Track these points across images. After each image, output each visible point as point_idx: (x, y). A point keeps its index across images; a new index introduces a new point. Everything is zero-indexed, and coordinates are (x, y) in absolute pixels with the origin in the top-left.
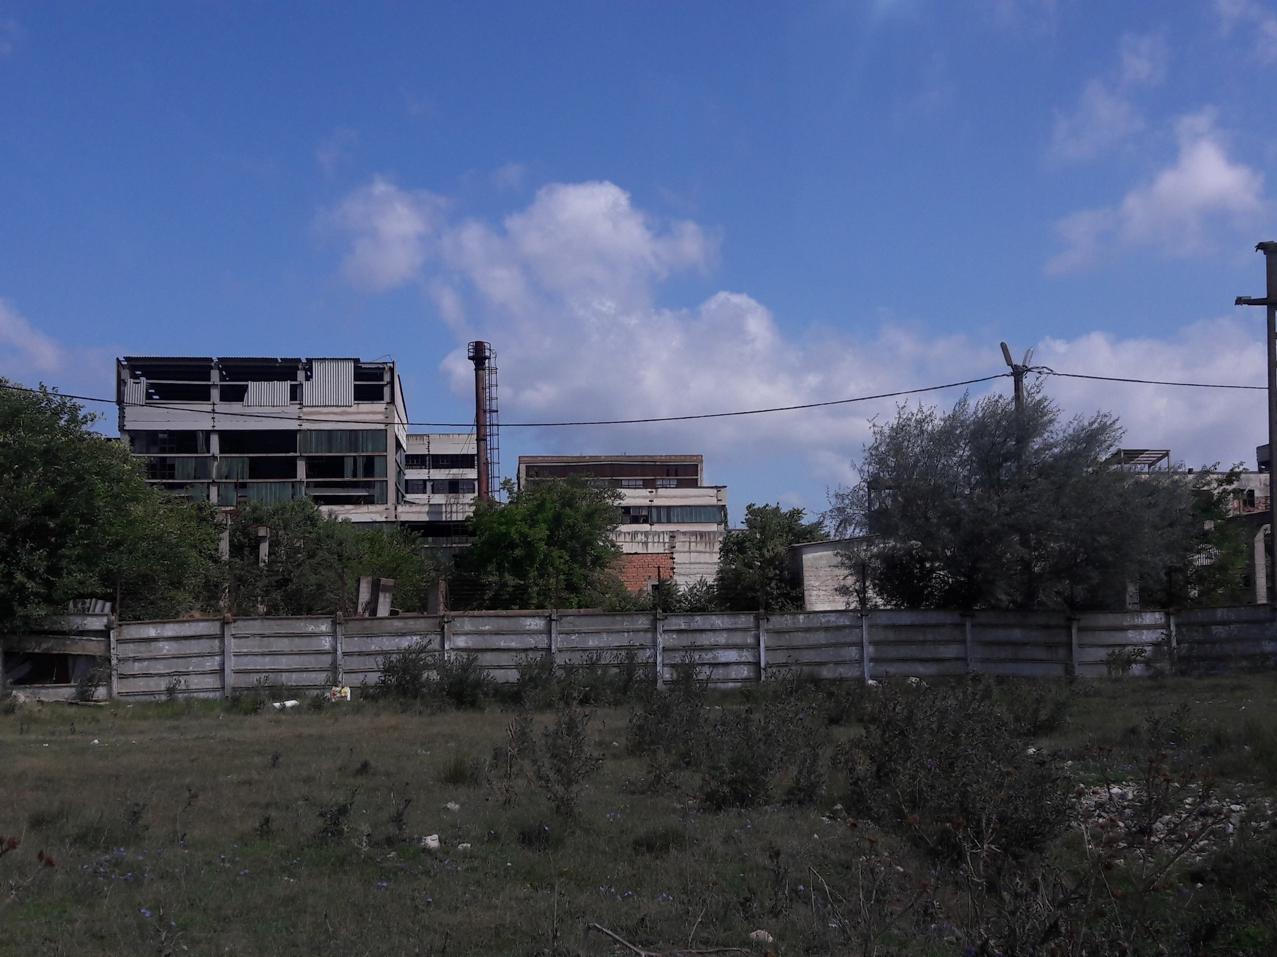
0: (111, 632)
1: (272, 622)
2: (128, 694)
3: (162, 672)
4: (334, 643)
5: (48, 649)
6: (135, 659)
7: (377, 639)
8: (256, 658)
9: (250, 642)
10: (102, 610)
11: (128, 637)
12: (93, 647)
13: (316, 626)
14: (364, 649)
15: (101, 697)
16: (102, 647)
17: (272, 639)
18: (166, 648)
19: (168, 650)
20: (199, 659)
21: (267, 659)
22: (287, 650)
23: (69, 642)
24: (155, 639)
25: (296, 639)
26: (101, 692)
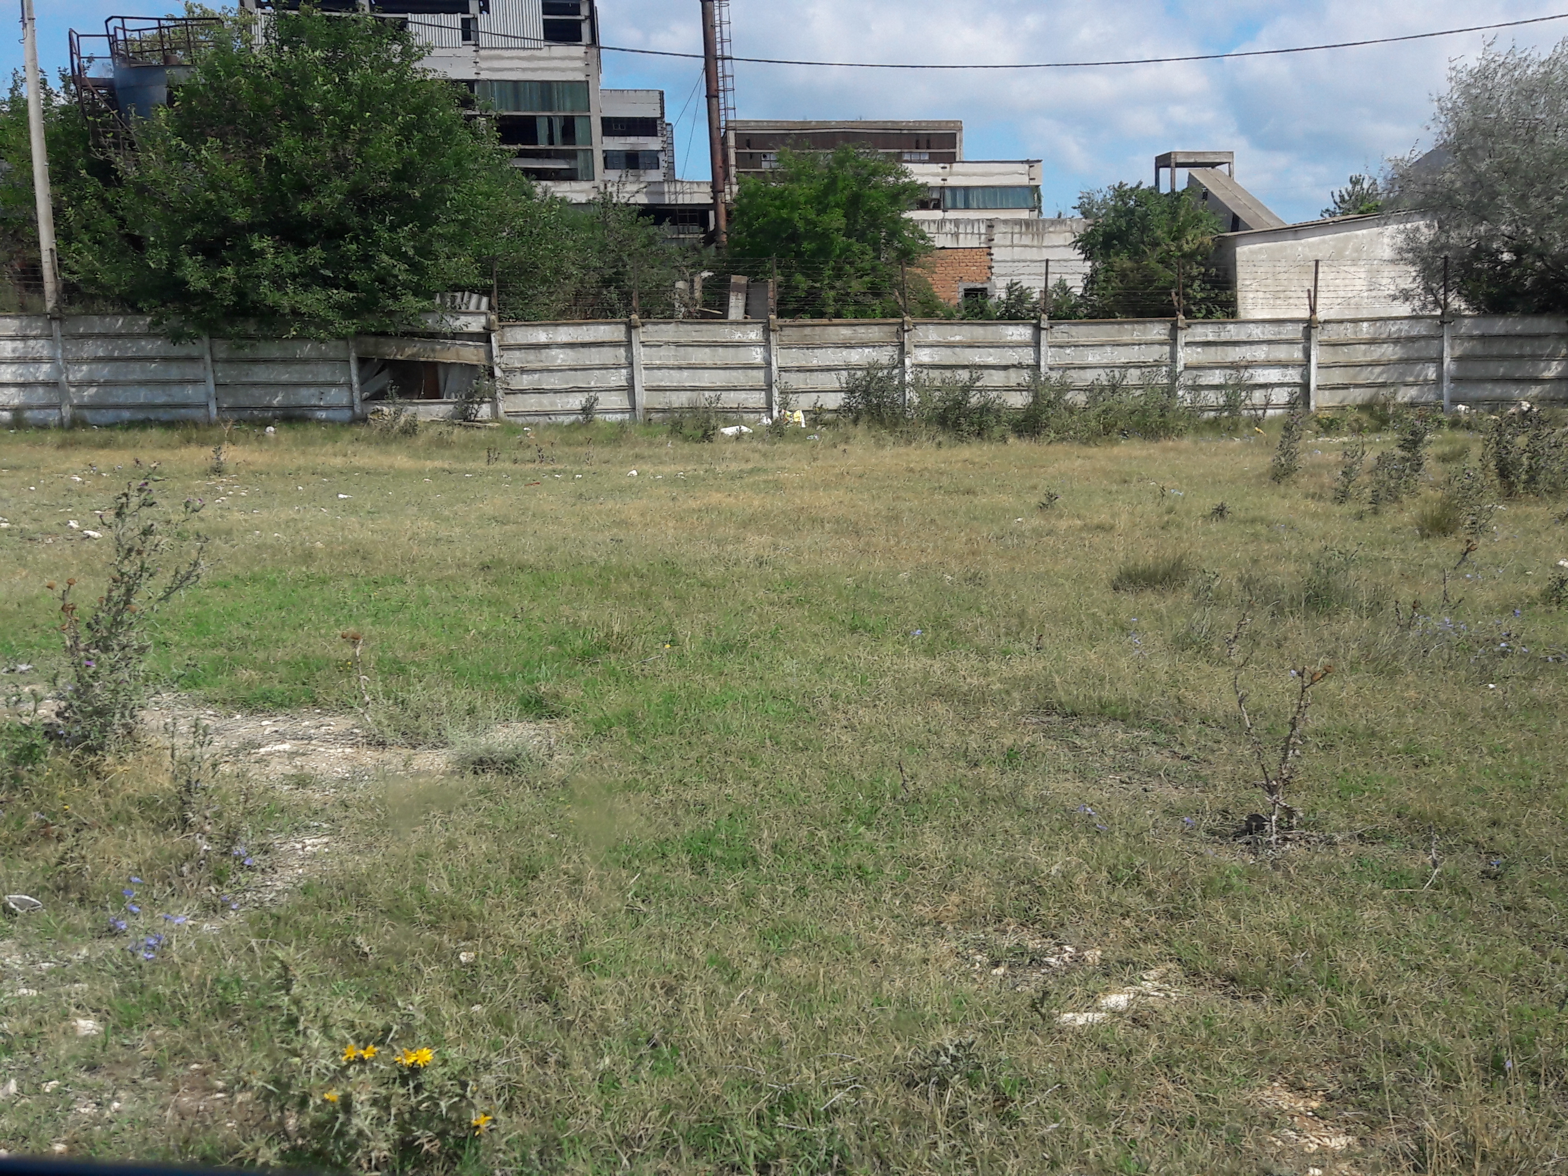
0: (492, 335)
1: (689, 327)
2: (517, 414)
3: (558, 387)
4: (767, 355)
5: (413, 355)
6: (523, 371)
7: (820, 351)
8: (672, 372)
9: (663, 351)
10: (478, 307)
11: (513, 342)
12: (471, 354)
13: (743, 333)
14: (804, 363)
15: (485, 418)
16: (482, 353)
17: (690, 349)
18: (561, 357)
19: (563, 360)
20: (604, 372)
21: (686, 373)
22: (709, 362)
23: (438, 347)
24: (547, 346)
25: (720, 350)
26: (485, 411)
